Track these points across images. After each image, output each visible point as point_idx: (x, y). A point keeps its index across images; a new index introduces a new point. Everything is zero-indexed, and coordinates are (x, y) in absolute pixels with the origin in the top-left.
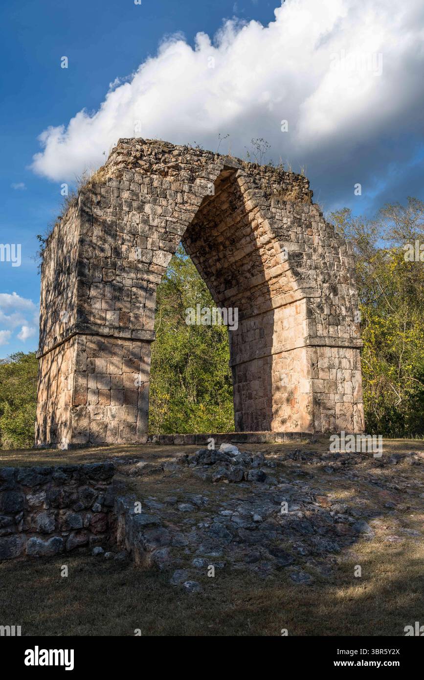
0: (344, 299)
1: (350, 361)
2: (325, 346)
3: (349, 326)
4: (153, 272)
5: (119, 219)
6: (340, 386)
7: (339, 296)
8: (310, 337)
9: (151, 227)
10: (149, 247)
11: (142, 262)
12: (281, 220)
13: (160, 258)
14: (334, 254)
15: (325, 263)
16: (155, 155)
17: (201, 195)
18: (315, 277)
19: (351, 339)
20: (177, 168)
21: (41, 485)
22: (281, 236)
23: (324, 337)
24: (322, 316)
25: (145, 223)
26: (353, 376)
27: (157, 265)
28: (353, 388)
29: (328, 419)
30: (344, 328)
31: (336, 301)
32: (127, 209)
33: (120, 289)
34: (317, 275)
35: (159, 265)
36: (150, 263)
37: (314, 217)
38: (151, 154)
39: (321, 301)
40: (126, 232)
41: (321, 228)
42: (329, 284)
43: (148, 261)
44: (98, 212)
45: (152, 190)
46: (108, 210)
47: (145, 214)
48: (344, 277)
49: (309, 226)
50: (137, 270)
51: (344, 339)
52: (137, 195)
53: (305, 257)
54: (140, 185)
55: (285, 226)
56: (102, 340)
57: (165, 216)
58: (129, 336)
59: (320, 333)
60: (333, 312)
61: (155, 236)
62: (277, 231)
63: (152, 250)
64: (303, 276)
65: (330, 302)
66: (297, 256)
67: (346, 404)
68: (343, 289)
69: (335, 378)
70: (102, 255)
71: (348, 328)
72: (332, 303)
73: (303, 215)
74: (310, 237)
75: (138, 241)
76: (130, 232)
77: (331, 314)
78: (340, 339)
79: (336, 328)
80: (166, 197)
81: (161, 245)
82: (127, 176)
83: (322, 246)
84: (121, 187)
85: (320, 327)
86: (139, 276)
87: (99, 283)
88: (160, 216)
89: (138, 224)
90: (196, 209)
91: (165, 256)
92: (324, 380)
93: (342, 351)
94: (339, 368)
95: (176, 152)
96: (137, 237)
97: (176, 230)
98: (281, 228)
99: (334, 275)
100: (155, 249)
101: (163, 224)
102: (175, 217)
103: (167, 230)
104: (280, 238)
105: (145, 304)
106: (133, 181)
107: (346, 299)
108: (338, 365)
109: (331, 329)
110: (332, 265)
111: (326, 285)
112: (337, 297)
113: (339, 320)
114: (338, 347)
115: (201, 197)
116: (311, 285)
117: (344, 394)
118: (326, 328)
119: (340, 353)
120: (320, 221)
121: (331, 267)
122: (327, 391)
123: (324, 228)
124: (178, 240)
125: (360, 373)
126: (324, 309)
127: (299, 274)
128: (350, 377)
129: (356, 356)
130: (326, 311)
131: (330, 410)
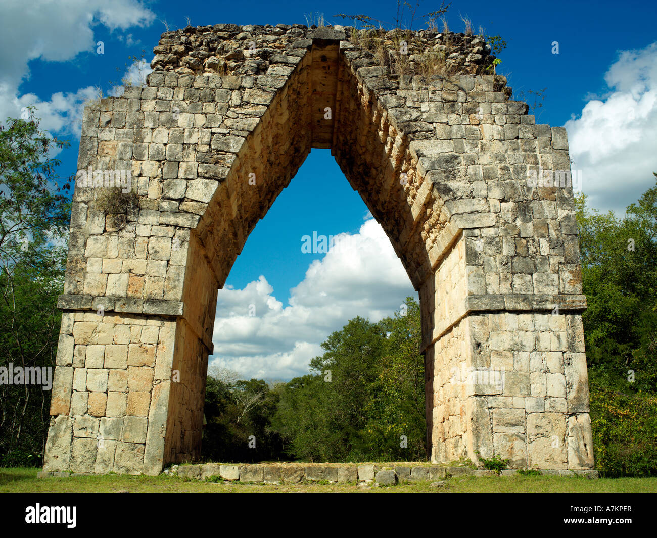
0: (545, 225)
1: (559, 337)
2: (504, 311)
3: (558, 272)
4: (186, 212)
6: (537, 383)
7: (535, 221)
8: (472, 296)
9: (185, 146)
10: (181, 175)
11: (169, 198)
12: (417, 108)
13: (199, 190)
14: (525, 151)
15: (505, 168)
16: (208, 45)
17: (273, 89)
18: (484, 192)
19: (561, 296)
22: (415, 132)
23: (502, 295)
24: (497, 259)
25: (176, 143)
26: (567, 363)
27: (192, 200)
28: (569, 386)
29: (509, 444)
30: (545, 277)
31: (529, 229)
32: (151, 126)
33: (130, 242)
34: (489, 189)
35: (197, 201)
36: (182, 200)
37: (482, 93)
38: (201, 44)
39: (496, 232)
40: (146, 158)
41: (498, 110)
42: (515, 201)
43: (178, 196)
44: (106, 135)
45: (191, 93)
46: (121, 131)
47: (177, 129)
50: (160, 211)
51: (545, 298)
52: (167, 104)
53: (463, 162)
54: (174, 89)
55: (424, 116)
57: (211, 128)
58: (139, 311)
59: (492, 289)
60: (521, 250)
61: (192, 159)
63: (186, 179)
65: (516, 232)
66: (447, 162)
67: (550, 416)
68: (544, 209)
69: (525, 368)
71: (555, 276)
72: (519, 235)
74: (475, 127)
75: (165, 170)
76: (152, 157)
77: (517, 254)
78: (536, 298)
79: (528, 277)
80: (213, 101)
81: (200, 170)
82: (154, 80)
83: (501, 141)
85: (492, 279)
86: (163, 220)
87: (101, 234)
88: (202, 127)
89: (165, 145)
90: (262, 110)
91: (206, 185)
93: (541, 320)
94: (535, 350)
96: (164, 164)
97: (227, 145)
98: (416, 120)
99: (525, 186)
100: (191, 177)
101: (206, 140)
102: (227, 127)
103: (213, 147)
104: (414, 136)
105: (168, 261)
106: (163, 85)
107: (550, 226)
108: (532, 344)
109: (517, 281)
110: (519, 170)
111: (511, 204)
112: (530, 224)
113: (534, 263)
114: (532, 311)
115: (272, 91)
116: (476, 208)
117: (546, 397)
118: (507, 279)
119: (538, 323)
120: (495, 98)
121: (517, 173)
122: (506, 393)
123: (505, 109)
124: (230, 159)
125: (583, 357)
126: (501, 247)
127: (451, 191)
128: (558, 365)
129: (573, 325)
130: (507, 250)
131: (513, 425)
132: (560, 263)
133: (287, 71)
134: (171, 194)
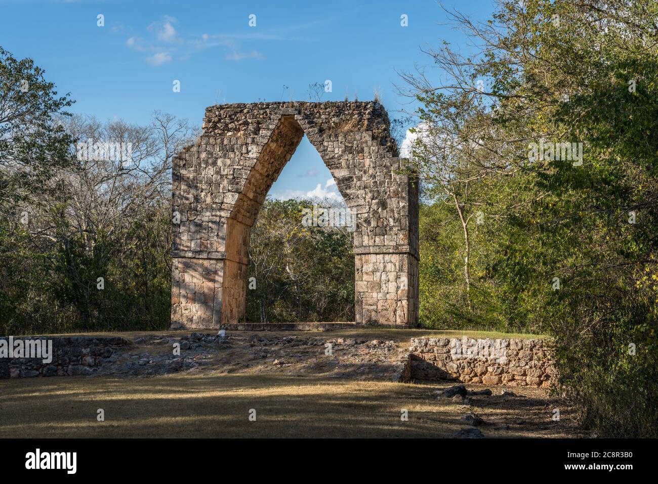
0: (392, 211)
1: (395, 265)
2: (370, 253)
3: (397, 235)
4: (224, 209)
5: (199, 174)
6: (384, 286)
7: (388, 209)
9: (222, 176)
10: (221, 191)
11: (216, 203)
12: (333, 151)
13: (230, 198)
14: (386, 172)
15: (375, 182)
16: (229, 117)
17: (262, 144)
18: (364, 195)
19: (397, 246)
20: (246, 123)
21: (88, 345)
22: (332, 165)
23: (369, 246)
24: (368, 229)
25: (217, 174)
26: (398, 277)
27: (227, 203)
28: (398, 288)
29: (370, 313)
30: (390, 237)
31: (384, 214)
32: (205, 166)
33: (200, 225)
34: (366, 194)
35: (229, 204)
36: (222, 203)
37: (366, 142)
38: (226, 117)
39: (368, 215)
40: (204, 183)
41: (373, 151)
42: (379, 200)
43: (220, 201)
44: (183, 172)
45: (223, 148)
46: (191, 169)
47: (217, 167)
48: (394, 192)
49: (362, 151)
50: (213, 209)
51: (389, 247)
52: (212, 154)
53: (355, 180)
54: (214, 145)
55: (336, 156)
56: (188, 261)
57: (233, 166)
58: (206, 257)
59: (366, 243)
60: (380, 224)
61: (225, 182)
62: (328, 162)
63: (223, 193)
64: (352, 197)
65: (378, 215)
66: (346, 180)
67: (389, 301)
68: (393, 203)
69: (378, 280)
70: (187, 202)
71: (395, 237)
73: (355, 142)
74: (361, 161)
75: (213, 188)
76: (207, 182)
77: (378, 226)
78: (385, 247)
79: (382, 237)
80: (233, 151)
81: (230, 188)
82: (204, 141)
83: (373, 167)
84: (200, 150)
85: (366, 238)
86: (213, 213)
87: (186, 222)
88: (229, 166)
89: (212, 176)
90: (257, 155)
91: (233, 196)
92: (368, 282)
93: (387, 257)
94: (383, 271)
95: (245, 111)
96: (212, 185)
97: (242, 175)
98: (333, 158)
99: (384, 191)
100: (225, 192)
101: (231, 172)
103: (235, 176)
104: (331, 167)
105: (218, 233)
106: (209, 144)
107: (395, 212)
108: (382, 269)
109: (377, 239)
110: (382, 183)
111: (377, 201)
112: (385, 211)
113: (386, 230)
114: (383, 254)
116: (359, 203)
117: (388, 293)
118: (372, 238)
119: (386, 259)
120: (372, 144)
121: (381, 184)
122: (369, 291)
123: (377, 150)
124: (243, 182)
125: (406, 274)
126: (370, 223)
127: (348, 195)
128: (394, 278)
129: (402, 260)
130: (373, 224)
131: (371, 305)
132: (398, 230)
133: (269, 133)
134: (217, 201)
